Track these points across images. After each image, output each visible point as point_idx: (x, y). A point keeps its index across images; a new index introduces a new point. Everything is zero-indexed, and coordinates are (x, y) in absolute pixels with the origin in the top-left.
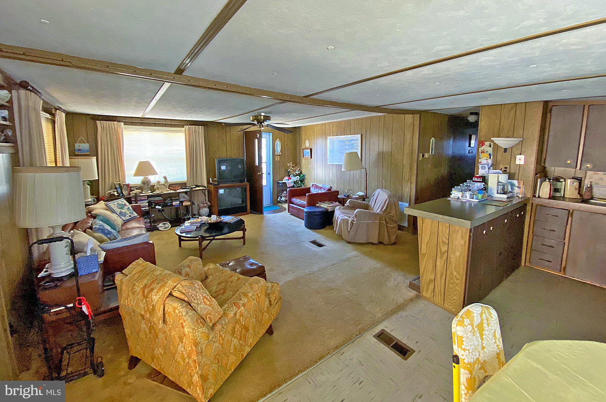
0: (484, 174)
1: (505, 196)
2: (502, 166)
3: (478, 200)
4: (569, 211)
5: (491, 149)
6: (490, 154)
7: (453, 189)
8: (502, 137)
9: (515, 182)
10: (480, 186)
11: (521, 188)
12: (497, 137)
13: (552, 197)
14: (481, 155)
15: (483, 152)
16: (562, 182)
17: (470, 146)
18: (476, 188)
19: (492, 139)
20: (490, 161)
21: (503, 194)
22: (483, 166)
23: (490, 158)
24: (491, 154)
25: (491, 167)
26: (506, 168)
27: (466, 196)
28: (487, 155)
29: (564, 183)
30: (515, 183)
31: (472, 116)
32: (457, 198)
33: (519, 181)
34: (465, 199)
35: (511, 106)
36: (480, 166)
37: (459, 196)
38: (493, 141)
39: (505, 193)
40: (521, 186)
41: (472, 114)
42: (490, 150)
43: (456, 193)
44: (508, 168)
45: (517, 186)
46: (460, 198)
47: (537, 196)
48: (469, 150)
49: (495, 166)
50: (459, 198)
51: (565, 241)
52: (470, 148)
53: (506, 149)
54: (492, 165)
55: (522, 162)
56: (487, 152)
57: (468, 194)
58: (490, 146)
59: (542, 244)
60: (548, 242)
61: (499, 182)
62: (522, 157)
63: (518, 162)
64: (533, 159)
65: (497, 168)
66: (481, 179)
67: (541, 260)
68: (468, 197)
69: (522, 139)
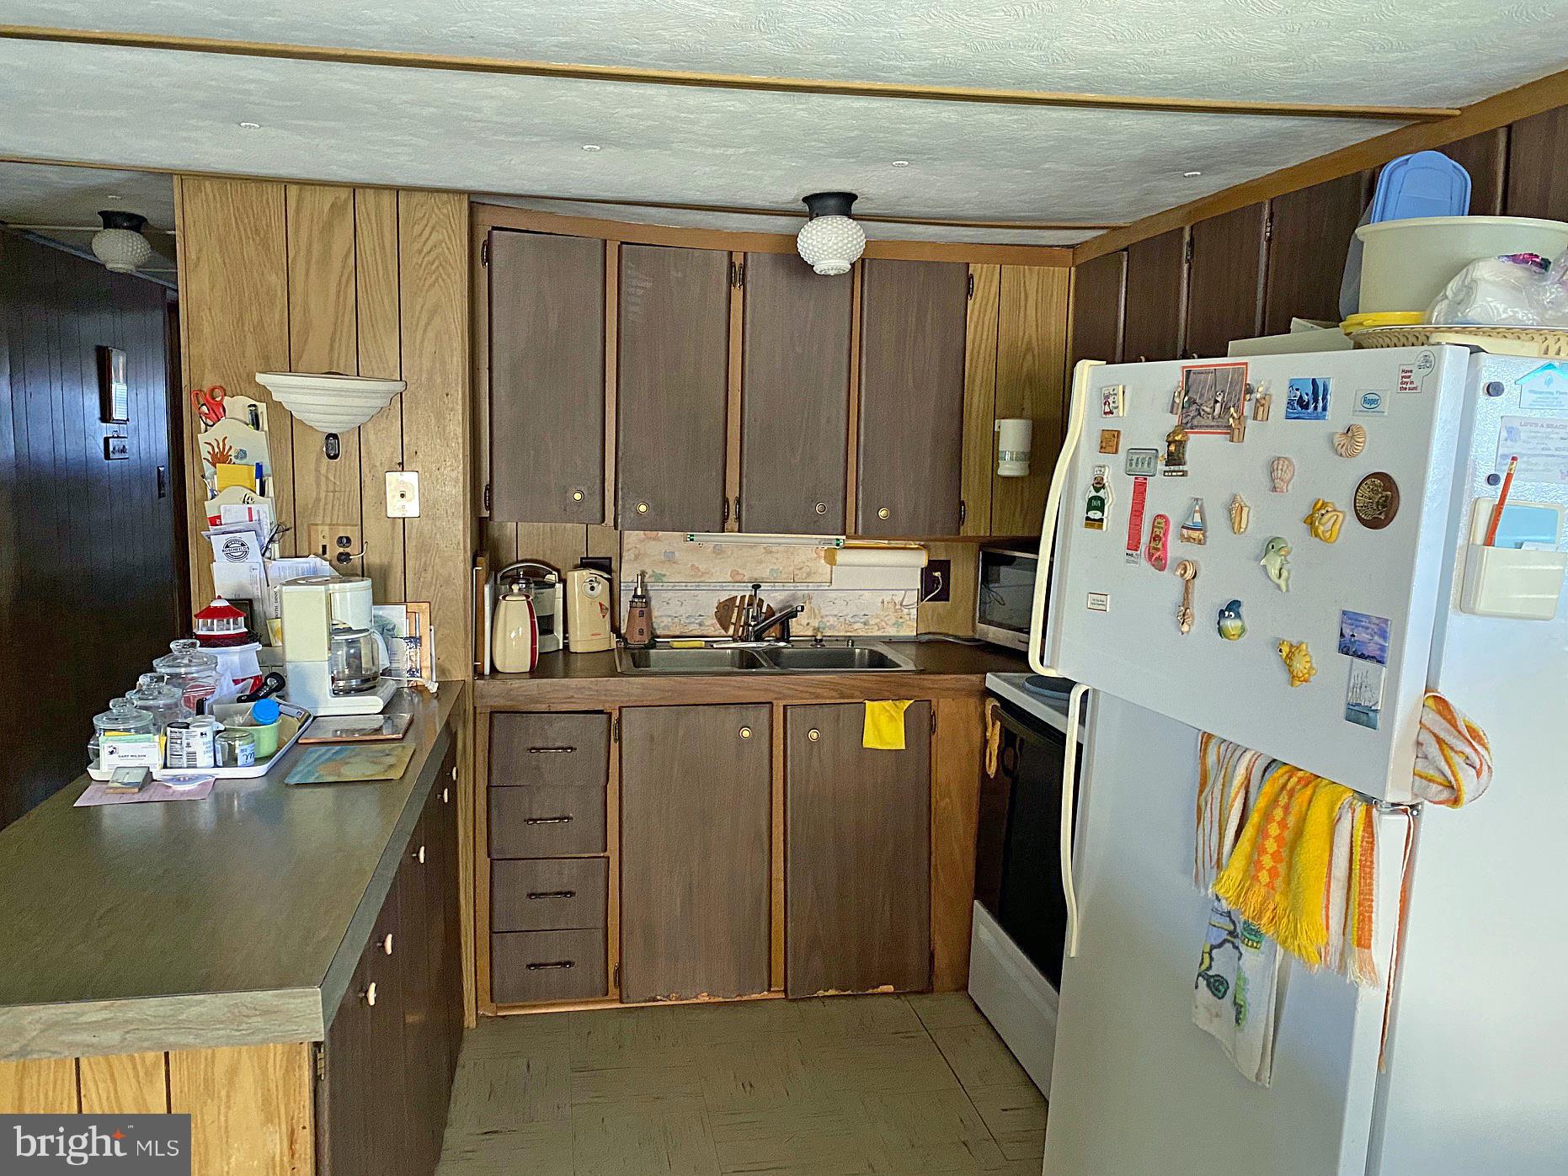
0: (241, 588)
1: (373, 704)
2: (324, 535)
3: (261, 770)
4: (610, 714)
5: (261, 437)
6: (259, 467)
7: (100, 721)
8: (310, 373)
9: (395, 614)
10: (244, 665)
11: (426, 641)
12: (281, 372)
13: (542, 666)
14: (217, 477)
15: (220, 458)
16: (552, 586)
17: (106, 415)
18: (228, 689)
19: (261, 378)
20: (264, 510)
21: (359, 691)
22: (236, 541)
23: (262, 493)
24: (267, 470)
25: (271, 540)
26: (344, 541)
27: (192, 756)
28: (242, 473)
29: (559, 586)
30: (395, 621)
31: (112, 233)
32: (138, 777)
33: (412, 607)
34: (191, 779)
35: (328, 198)
36: (218, 542)
37: (144, 762)
38: (264, 394)
39: (367, 684)
40: (425, 631)
41: (111, 220)
42: (257, 445)
43: (123, 748)
44: (355, 542)
45: (405, 633)
46: (158, 773)
47: (487, 670)
48: (106, 440)
49: (290, 533)
50: (149, 778)
51: (606, 854)
52: (107, 429)
53: (335, 436)
54: (280, 530)
55: (412, 509)
56: (242, 454)
57: (199, 740)
58: (256, 423)
59: (530, 896)
60: (548, 877)
61: (334, 631)
62: (410, 479)
63: (395, 508)
64: (454, 487)
65: (303, 547)
66: (241, 620)
67: (534, 972)
68: (204, 759)
69: (399, 386)
